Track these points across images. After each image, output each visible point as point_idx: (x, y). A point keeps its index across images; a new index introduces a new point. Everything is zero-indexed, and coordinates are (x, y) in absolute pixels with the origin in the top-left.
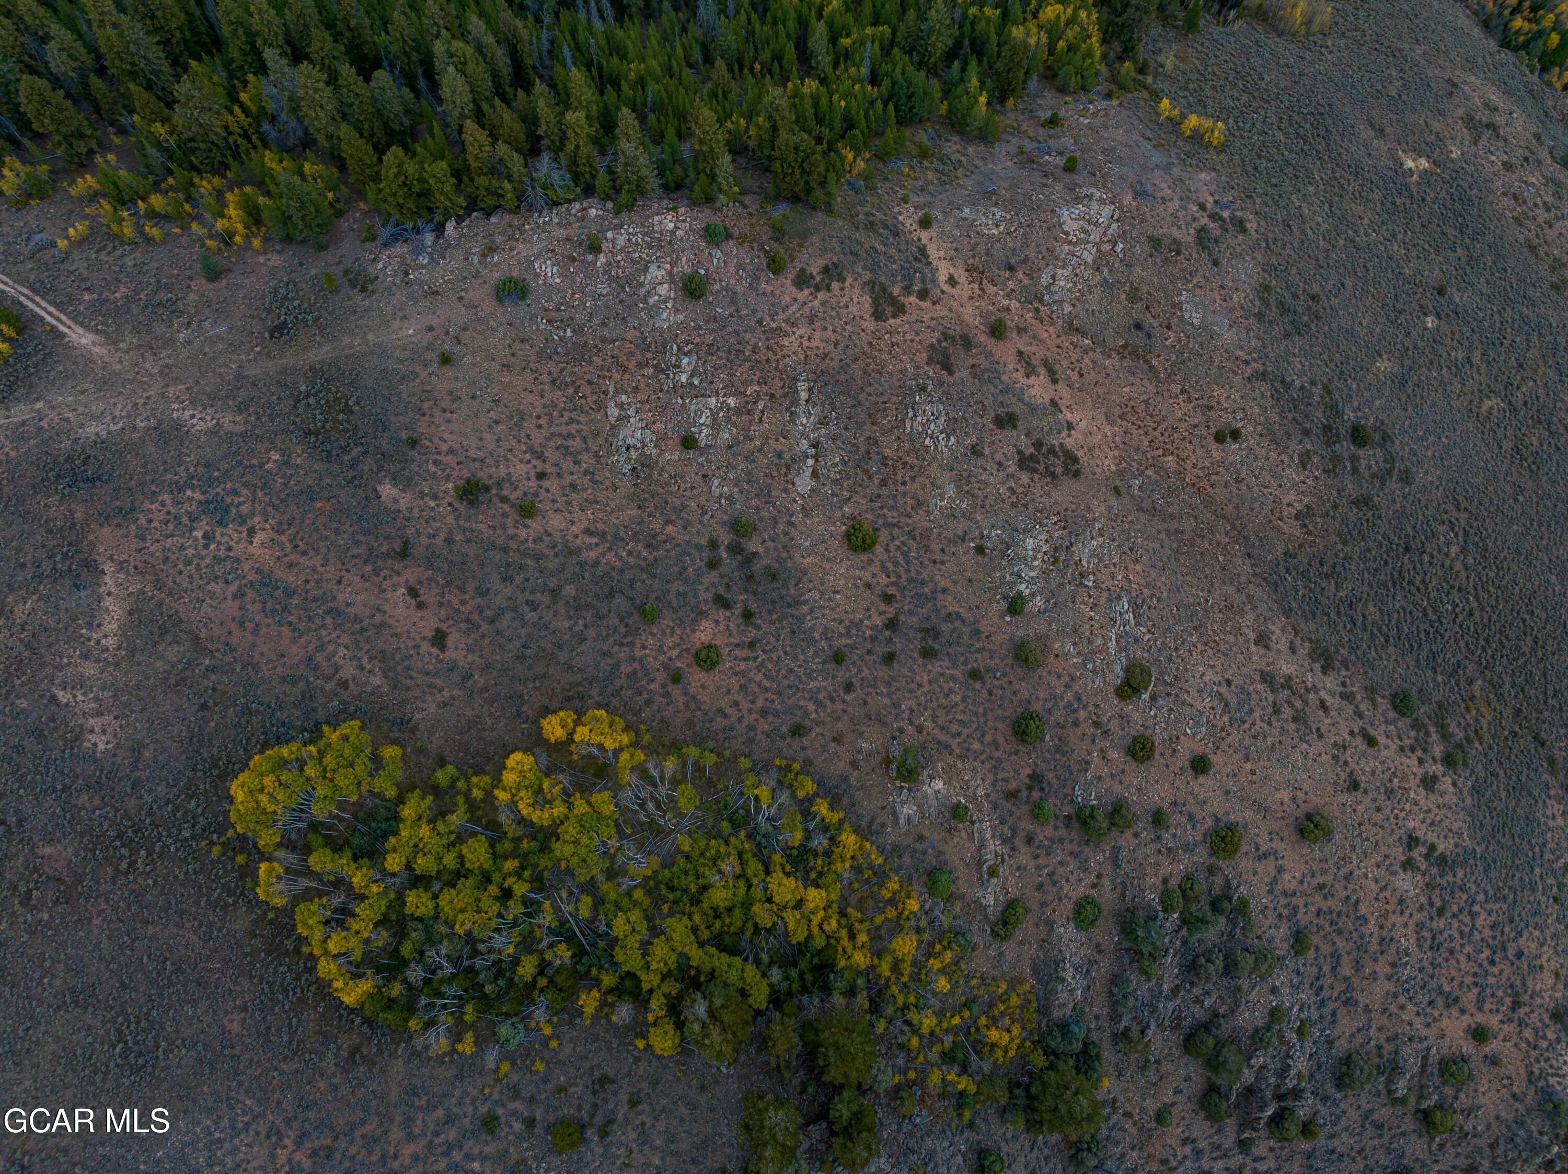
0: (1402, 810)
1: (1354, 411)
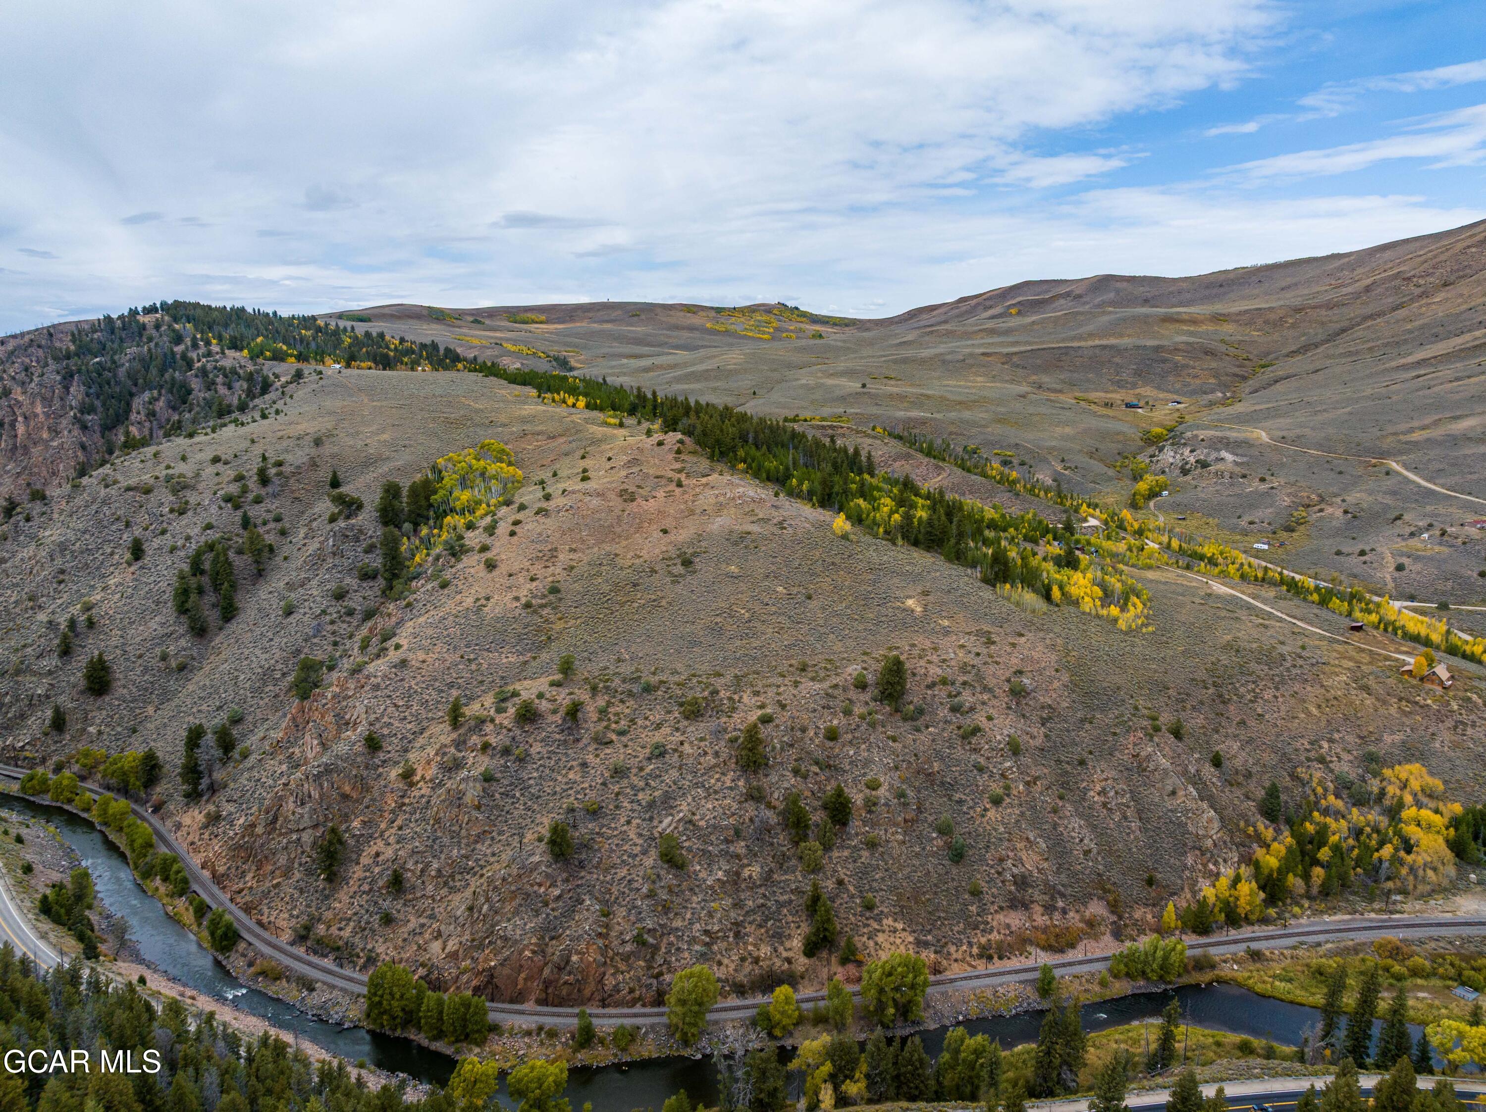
0: (502, 592)
1: (700, 561)
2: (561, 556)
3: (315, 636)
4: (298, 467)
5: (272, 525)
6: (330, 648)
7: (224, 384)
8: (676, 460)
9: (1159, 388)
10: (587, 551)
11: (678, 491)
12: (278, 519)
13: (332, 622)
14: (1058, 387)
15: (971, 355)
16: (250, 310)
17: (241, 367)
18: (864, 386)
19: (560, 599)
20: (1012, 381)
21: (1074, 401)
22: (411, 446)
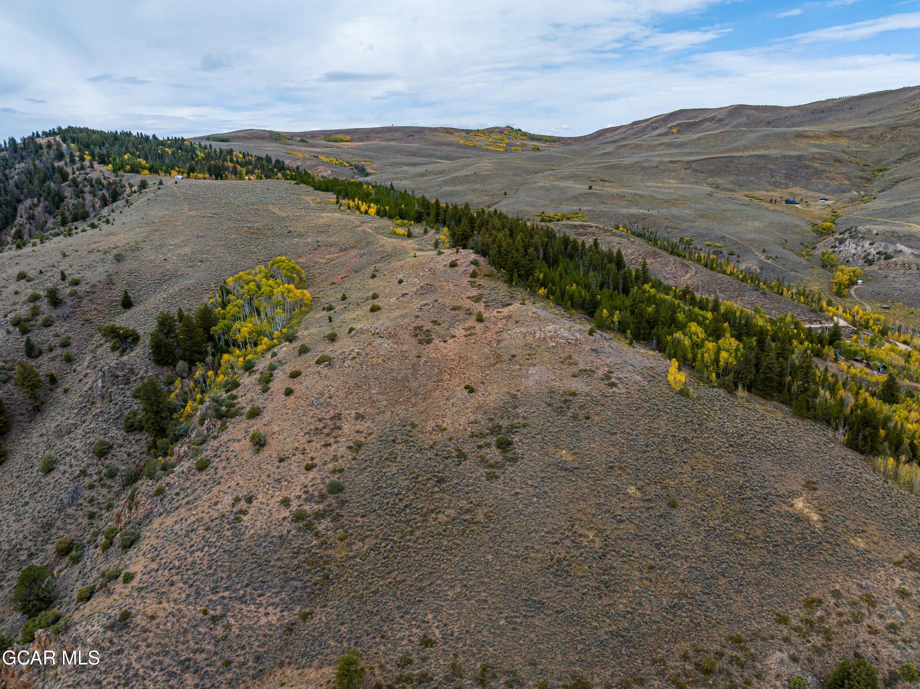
0: (268, 489)
1: (520, 441)
2: (346, 427)
3: (70, 505)
4: (94, 286)
5: (59, 351)
6: (85, 521)
7: (90, 193)
8: (472, 284)
9: (805, 187)
10: (379, 418)
11: (479, 326)
12: (65, 345)
13: (91, 487)
14: (731, 187)
15: (661, 162)
16: (134, 133)
17: (105, 178)
18: (590, 188)
19: (343, 503)
20: (696, 183)
21: (747, 199)
22: (207, 260)
